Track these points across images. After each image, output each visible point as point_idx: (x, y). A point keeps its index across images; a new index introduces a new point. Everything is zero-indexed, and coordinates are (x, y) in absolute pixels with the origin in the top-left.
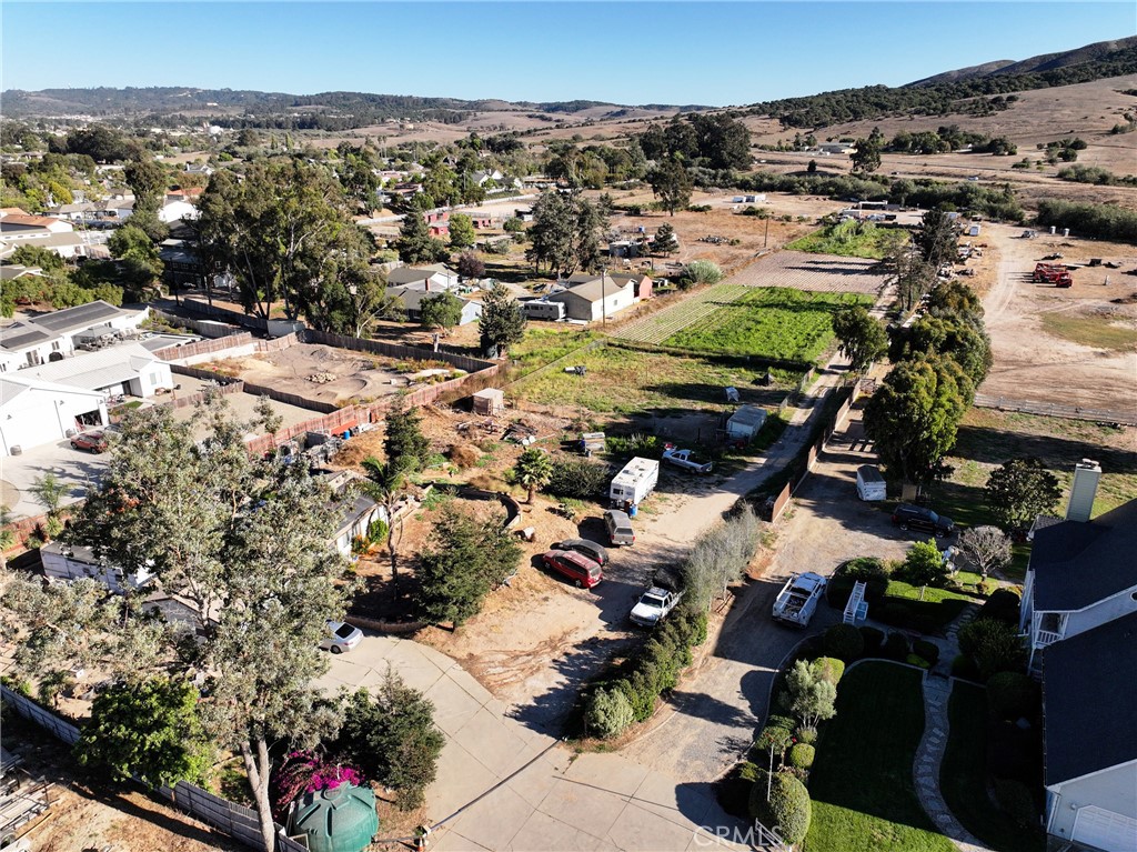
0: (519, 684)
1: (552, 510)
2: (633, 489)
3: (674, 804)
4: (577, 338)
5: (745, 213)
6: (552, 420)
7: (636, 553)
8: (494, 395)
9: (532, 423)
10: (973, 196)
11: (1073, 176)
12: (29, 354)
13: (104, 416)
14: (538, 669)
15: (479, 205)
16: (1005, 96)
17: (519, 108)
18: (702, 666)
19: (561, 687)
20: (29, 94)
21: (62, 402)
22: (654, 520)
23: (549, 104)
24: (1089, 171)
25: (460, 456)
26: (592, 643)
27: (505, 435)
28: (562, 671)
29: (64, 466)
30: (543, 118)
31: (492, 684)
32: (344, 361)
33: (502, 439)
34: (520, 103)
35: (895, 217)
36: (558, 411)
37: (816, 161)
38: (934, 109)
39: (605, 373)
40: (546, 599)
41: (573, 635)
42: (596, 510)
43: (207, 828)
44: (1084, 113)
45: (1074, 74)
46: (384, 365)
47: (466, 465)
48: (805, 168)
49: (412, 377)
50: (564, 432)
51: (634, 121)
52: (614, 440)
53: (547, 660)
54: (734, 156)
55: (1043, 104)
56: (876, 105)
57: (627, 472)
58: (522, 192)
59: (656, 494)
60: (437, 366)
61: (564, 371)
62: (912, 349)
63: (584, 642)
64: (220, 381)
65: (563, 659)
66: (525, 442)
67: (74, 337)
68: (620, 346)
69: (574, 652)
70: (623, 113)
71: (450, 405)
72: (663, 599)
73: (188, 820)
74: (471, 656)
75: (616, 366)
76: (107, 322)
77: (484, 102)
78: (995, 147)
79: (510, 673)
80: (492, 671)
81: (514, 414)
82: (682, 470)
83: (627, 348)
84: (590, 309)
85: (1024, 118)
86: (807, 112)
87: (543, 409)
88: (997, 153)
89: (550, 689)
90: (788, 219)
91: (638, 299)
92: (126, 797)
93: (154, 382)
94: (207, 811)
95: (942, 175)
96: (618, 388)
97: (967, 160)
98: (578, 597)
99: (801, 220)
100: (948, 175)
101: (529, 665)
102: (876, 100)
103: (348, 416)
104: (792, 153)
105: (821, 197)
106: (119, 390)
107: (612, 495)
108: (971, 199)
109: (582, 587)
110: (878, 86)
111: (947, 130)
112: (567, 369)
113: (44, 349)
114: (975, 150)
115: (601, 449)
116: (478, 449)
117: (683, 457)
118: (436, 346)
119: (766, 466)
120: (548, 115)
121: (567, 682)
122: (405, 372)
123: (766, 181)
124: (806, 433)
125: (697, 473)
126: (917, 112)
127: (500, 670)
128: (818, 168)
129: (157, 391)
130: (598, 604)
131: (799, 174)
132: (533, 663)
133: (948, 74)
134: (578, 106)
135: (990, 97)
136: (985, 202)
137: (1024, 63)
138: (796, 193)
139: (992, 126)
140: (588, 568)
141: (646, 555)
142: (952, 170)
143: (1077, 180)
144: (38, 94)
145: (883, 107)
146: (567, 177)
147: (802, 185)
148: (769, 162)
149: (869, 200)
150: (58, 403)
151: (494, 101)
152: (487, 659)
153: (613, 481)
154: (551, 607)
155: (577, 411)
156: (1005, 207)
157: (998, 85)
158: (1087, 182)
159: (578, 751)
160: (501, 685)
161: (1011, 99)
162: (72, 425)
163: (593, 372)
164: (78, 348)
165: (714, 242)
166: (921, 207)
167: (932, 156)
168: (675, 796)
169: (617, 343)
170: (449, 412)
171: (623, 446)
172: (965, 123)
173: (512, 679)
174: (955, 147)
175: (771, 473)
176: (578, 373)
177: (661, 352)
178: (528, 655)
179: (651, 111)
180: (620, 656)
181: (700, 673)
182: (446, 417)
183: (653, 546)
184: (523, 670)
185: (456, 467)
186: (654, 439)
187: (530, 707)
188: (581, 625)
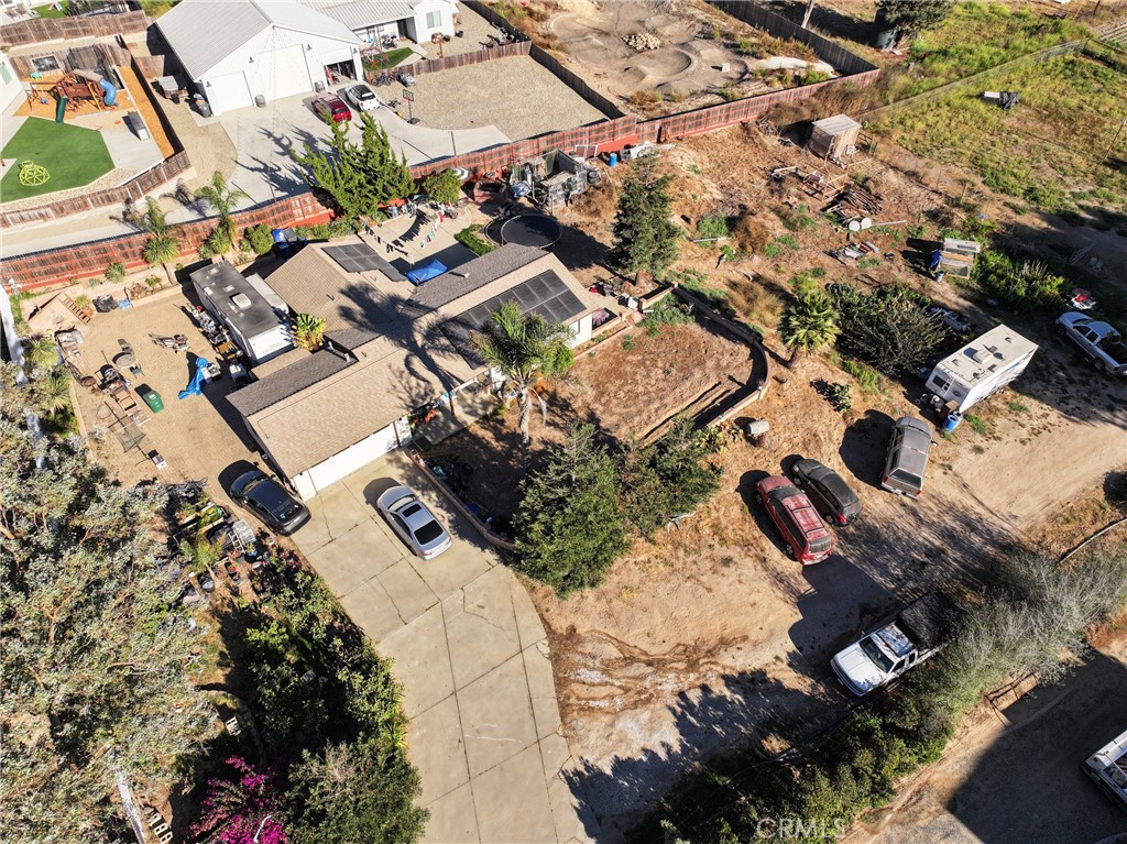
0: (607, 719)
1: (821, 386)
2: (967, 391)
4: (1035, 31)
6: (916, 191)
7: (914, 513)
9: (882, 190)
13: (359, 68)
14: (648, 701)
18: (904, 808)
19: (662, 755)
21: (309, 48)
22: (978, 450)
25: (747, 231)
26: (753, 683)
27: (833, 204)
28: (681, 723)
31: (573, 700)
32: (682, 17)
33: (824, 210)
36: (935, 173)
39: (1049, 113)
40: (727, 561)
41: (732, 650)
42: (893, 400)
46: (727, 36)
47: (749, 248)
49: (753, 64)
50: (923, 219)
52: (994, 260)
53: (670, 684)
57: (971, 353)
59: (1009, 393)
60: (789, 53)
61: (981, 96)
63: (742, 674)
64: (508, 30)
65: (695, 696)
66: (854, 226)
68: (1102, 59)
69: (719, 689)
72: (896, 661)
74: (573, 629)
75: (1074, 102)
79: (604, 691)
80: (585, 675)
81: (865, 166)
82: (1081, 357)
83: (1112, 65)
87: (910, 163)
89: (645, 750)
93: (431, 25)
96: (1053, 148)
98: (779, 579)
101: (640, 685)
103: (627, 130)
106: (393, 29)
107: (930, 384)
109: (793, 557)
112: (988, 94)
115: (963, 271)
116: (779, 222)
117: (1092, 337)
121: (676, 748)
122: (746, 54)
125: (1103, 372)
127: (596, 676)
130: (803, 602)
132: (647, 684)
140: (810, 537)
141: (930, 525)
150: (306, 47)
152: (588, 648)
153: (940, 365)
154: (726, 583)
155: (962, 182)
160: (582, 709)
163: (1028, 105)
169: (1100, 51)
170: (772, 141)
171: (1001, 277)
173: (602, 704)
176: (1002, 104)
178: (649, 664)
180: (783, 734)
181: (892, 822)
182: (765, 149)
184: (627, 690)
185: (734, 248)
186: (1061, 280)
187: (601, 774)
188: (753, 637)
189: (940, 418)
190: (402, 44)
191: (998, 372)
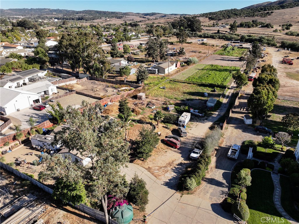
0: (163, 175)
1: (164, 127)
2: (185, 121)
3: (211, 209)
4: (162, 79)
5: (202, 44)
6: (159, 101)
7: (188, 139)
8: (142, 95)
9: (153, 102)
10: (263, 39)
11: (290, 34)
12: (17, 83)
13: (40, 100)
14: (167, 171)
15: (130, 42)
16: (270, 12)
17: (137, 14)
18: (211, 170)
19: (175, 177)
20: (5, 10)
21: (30, 97)
22: (191, 130)
23: (145, 14)
24: (294, 32)
25: (136, 111)
26: (181, 164)
27: (147, 106)
28: (174, 172)
29: (32, 115)
30: (143, 17)
31: (156, 175)
32: (101, 85)
33: (146, 107)
34: (137, 13)
35: (242, 45)
36: (160, 99)
37: (220, 30)
38: (251, 15)
39: (171, 89)
40: (166, 152)
41: (175, 162)
42: (175, 127)
43: (89, 216)
44: (292, 17)
45: (289, 6)
46: (112, 86)
47: (138, 114)
48: (217, 32)
49: (120, 89)
50: (162, 105)
51: (169, 18)
52: (177, 107)
53: (169, 168)
54: (197, 28)
55: (280, 14)
56: (235, 14)
57: (182, 116)
58: (141, 38)
59: (190, 122)
60: (126, 87)
61: (160, 88)
62: (259, 83)
63: (178, 164)
64: (69, 90)
65: (174, 168)
66: (153, 108)
67: (29, 78)
68: (173, 81)
69: (177, 167)
70: (165, 16)
71: (131, 97)
72: (199, 152)
73: (83, 214)
74: (149, 167)
75: (174, 87)
76: (37, 74)
77: (128, 13)
78: (268, 26)
79: (160, 173)
80: (155, 172)
81: (148, 100)
82: (196, 116)
83: (175, 81)
84: (165, 71)
85: (275, 18)
86: (216, 16)
87: (156, 98)
88: (268, 28)
89: (172, 177)
90: (213, 46)
91: (176, 68)
92: (65, 207)
93: (52, 91)
94: (88, 211)
95: (254, 34)
96: (175, 93)
97: (260, 30)
98: (175, 151)
99: (217, 46)
100: (255, 34)
101: (165, 170)
102: (235, 13)
103: (105, 101)
104: (212, 27)
105: (221, 40)
106: (43, 93)
107: (179, 123)
108: (263, 40)
109: (175, 148)
110: (235, 9)
111: (254, 21)
112: (161, 87)
113: (21, 82)
114: (262, 27)
115: (173, 110)
116: (140, 110)
117: (196, 112)
118: (125, 81)
119: (218, 115)
120: (145, 17)
121: (176, 175)
122: (117, 88)
123: (206, 35)
124: (228, 105)
125: (200, 117)
126: (246, 16)
127: (157, 171)
128: (220, 32)
129: (53, 93)
130: (180, 153)
131: (215, 33)
132: (166, 169)
133: (254, 5)
134: (153, 14)
135: (266, 12)
136: (266, 41)
137: (274, 2)
138: (215, 38)
139: (266, 20)
140: (177, 143)
141: (191, 140)
142: (256, 32)
143: (291, 35)
144: (7, 10)
145: (237, 15)
146: (153, 34)
147: (216, 36)
148: (206, 30)
149: (234, 40)
151: (130, 12)
152: (153, 168)
153: (179, 119)
154: (168, 154)
155: (165, 99)
156: (272, 43)
157: (268, 9)
158: (293, 36)
159: (183, 194)
160: (158, 176)
161: (272, 12)
162: (32, 103)
163: (167, 88)
164: (30, 81)
165: (194, 52)
166: (249, 43)
167: (250, 28)
168: (211, 207)
169: (173, 80)
170: (131, 99)
171: (179, 109)
172: (259, 19)
173: (161, 174)
174: (257, 26)
175: (220, 116)
176: (164, 88)
177: (185, 83)
178: (164, 167)
179: (173, 16)
180: (189, 168)
181: (210, 172)
182: (130, 101)
183: (192, 137)
184: (163, 171)
185: (135, 115)
186: (187, 107)
187: (167, 182)
188: (177, 159)
189: (183, 126)
190: (46, 96)
191: (188, 117)
